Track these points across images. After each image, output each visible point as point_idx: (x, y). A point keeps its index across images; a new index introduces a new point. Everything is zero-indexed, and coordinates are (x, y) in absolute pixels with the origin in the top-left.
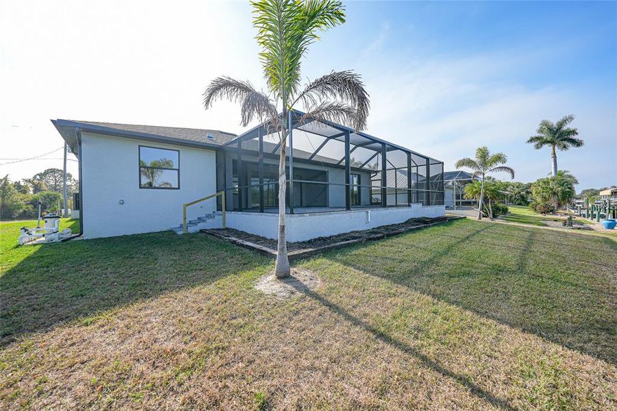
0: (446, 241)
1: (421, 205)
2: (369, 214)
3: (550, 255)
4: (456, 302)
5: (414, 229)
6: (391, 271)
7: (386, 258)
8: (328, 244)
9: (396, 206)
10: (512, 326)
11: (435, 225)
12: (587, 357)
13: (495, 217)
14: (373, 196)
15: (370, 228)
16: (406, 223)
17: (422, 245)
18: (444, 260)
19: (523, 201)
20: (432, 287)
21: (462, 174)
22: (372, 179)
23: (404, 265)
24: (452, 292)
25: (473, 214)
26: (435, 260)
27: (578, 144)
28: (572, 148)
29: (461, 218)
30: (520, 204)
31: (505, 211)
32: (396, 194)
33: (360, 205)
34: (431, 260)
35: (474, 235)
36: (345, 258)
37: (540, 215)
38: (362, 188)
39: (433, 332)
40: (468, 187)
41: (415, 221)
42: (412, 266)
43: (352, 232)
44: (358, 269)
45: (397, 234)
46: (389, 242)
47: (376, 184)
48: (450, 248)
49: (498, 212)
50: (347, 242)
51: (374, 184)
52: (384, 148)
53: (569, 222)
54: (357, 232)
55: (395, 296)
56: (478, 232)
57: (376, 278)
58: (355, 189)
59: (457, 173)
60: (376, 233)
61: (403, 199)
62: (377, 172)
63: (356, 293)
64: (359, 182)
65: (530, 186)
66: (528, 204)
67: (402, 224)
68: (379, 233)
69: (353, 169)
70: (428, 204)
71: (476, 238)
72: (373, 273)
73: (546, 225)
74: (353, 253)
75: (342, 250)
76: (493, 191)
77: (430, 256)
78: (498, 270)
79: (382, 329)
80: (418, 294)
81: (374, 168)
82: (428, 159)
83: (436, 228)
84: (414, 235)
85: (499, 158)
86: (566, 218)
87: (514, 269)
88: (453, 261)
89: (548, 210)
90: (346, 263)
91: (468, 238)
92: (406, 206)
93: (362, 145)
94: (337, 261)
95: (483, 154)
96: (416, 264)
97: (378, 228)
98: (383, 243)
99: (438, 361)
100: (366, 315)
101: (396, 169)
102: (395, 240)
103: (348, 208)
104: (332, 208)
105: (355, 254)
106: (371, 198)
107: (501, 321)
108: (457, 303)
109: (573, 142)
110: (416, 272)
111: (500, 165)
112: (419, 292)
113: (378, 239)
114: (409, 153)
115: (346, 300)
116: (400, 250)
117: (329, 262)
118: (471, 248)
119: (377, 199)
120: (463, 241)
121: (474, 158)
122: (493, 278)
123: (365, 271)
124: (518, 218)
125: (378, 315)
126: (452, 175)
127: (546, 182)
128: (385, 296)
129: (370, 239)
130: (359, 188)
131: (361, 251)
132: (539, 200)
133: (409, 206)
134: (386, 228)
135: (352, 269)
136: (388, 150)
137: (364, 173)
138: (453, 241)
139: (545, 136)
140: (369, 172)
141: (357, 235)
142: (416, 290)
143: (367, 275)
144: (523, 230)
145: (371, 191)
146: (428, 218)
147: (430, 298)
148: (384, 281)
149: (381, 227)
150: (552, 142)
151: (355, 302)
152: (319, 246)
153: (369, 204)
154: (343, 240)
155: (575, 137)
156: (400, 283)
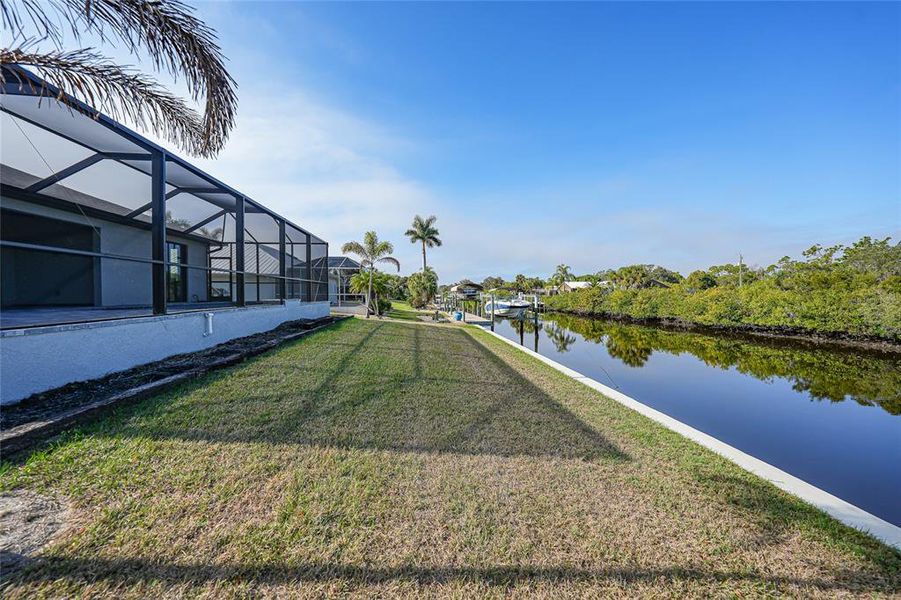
0: (340, 353)
1: (299, 301)
2: (210, 320)
3: (435, 353)
4: (368, 443)
5: (290, 339)
6: (266, 423)
7: (254, 399)
8: (101, 396)
9: (258, 303)
10: (430, 450)
11: (320, 330)
12: (487, 457)
13: (381, 314)
14: (214, 285)
15: (213, 345)
16: (278, 329)
17: (307, 364)
18: (343, 382)
19: (401, 296)
20: (335, 430)
21: (348, 262)
22: (212, 255)
23: (287, 404)
24: (361, 429)
25: (360, 312)
26: (330, 384)
27: (439, 243)
28: (435, 246)
29: (349, 318)
30: (399, 299)
31: (389, 306)
32: (258, 283)
33: (185, 300)
34: (324, 386)
35: (367, 339)
36: (154, 422)
37: (415, 310)
38: (189, 271)
39: (351, 510)
40: (354, 279)
41: (292, 327)
42: (298, 403)
43: (169, 359)
44: (194, 437)
45: (266, 350)
46: (253, 367)
47: (221, 264)
48: (345, 361)
49: (383, 308)
50: (157, 383)
51: (215, 264)
52: (240, 206)
53: (436, 317)
54: (184, 356)
55: (279, 469)
56: (371, 334)
57: (237, 447)
58: (174, 270)
59: (342, 258)
60: (225, 353)
61: (268, 292)
62: (221, 244)
63: (191, 498)
64: (183, 257)
65: (406, 279)
66: (405, 298)
67: (271, 331)
68: (231, 353)
69: (171, 232)
70: (308, 299)
71: (370, 343)
72: (228, 438)
73: (421, 320)
74: (177, 404)
75: (143, 405)
76: (379, 284)
77: (322, 379)
78: (400, 381)
79: (266, 557)
80: (316, 451)
81: (214, 236)
82: (308, 236)
83: (322, 334)
84: (293, 348)
85: (386, 247)
86: (433, 312)
87: (413, 376)
88: (353, 380)
89: (421, 305)
90: (157, 434)
91: (362, 344)
92: (276, 303)
93: (194, 190)
94: (133, 433)
95: (372, 239)
96: (304, 398)
97: (228, 343)
98: (241, 371)
99: (368, 562)
100: (223, 543)
101: (257, 244)
102: (263, 362)
103: (159, 309)
104: (108, 309)
105: (182, 406)
106: (210, 289)
107: (420, 449)
108: (370, 444)
109: (436, 240)
110: (307, 411)
111: (387, 255)
112: (317, 446)
113: (232, 364)
114: (282, 222)
115: (166, 530)
116: (274, 378)
117: (103, 444)
118: (366, 357)
119: (222, 290)
120: (358, 349)
121: (362, 244)
122: (398, 392)
123: (210, 438)
124: (401, 315)
125: (251, 529)
126: (337, 261)
127: (419, 278)
128: (258, 479)
129: (215, 367)
130: (184, 271)
131: (197, 395)
132: (414, 294)
133: (282, 303)
134: (245, 341)
135: (177, 442)
136: (248, 210)
137: (194, 242)
138: (347, 350)
139: (419, 232)
140: (206, 243)
141: (184, 362)
142: (312, 443)
143: (216, 446)
144: (408, 327)
145: (210, 276)
146: (309, 321)
147: (334, 451)
148: (255, 446)
149: (234, 342)
150: (422, 238)
151: (192, 522)
152: (66, 408)
153: (205, 299)
154: (146, 381)
155: (437, 237)
156: (285, 441)
